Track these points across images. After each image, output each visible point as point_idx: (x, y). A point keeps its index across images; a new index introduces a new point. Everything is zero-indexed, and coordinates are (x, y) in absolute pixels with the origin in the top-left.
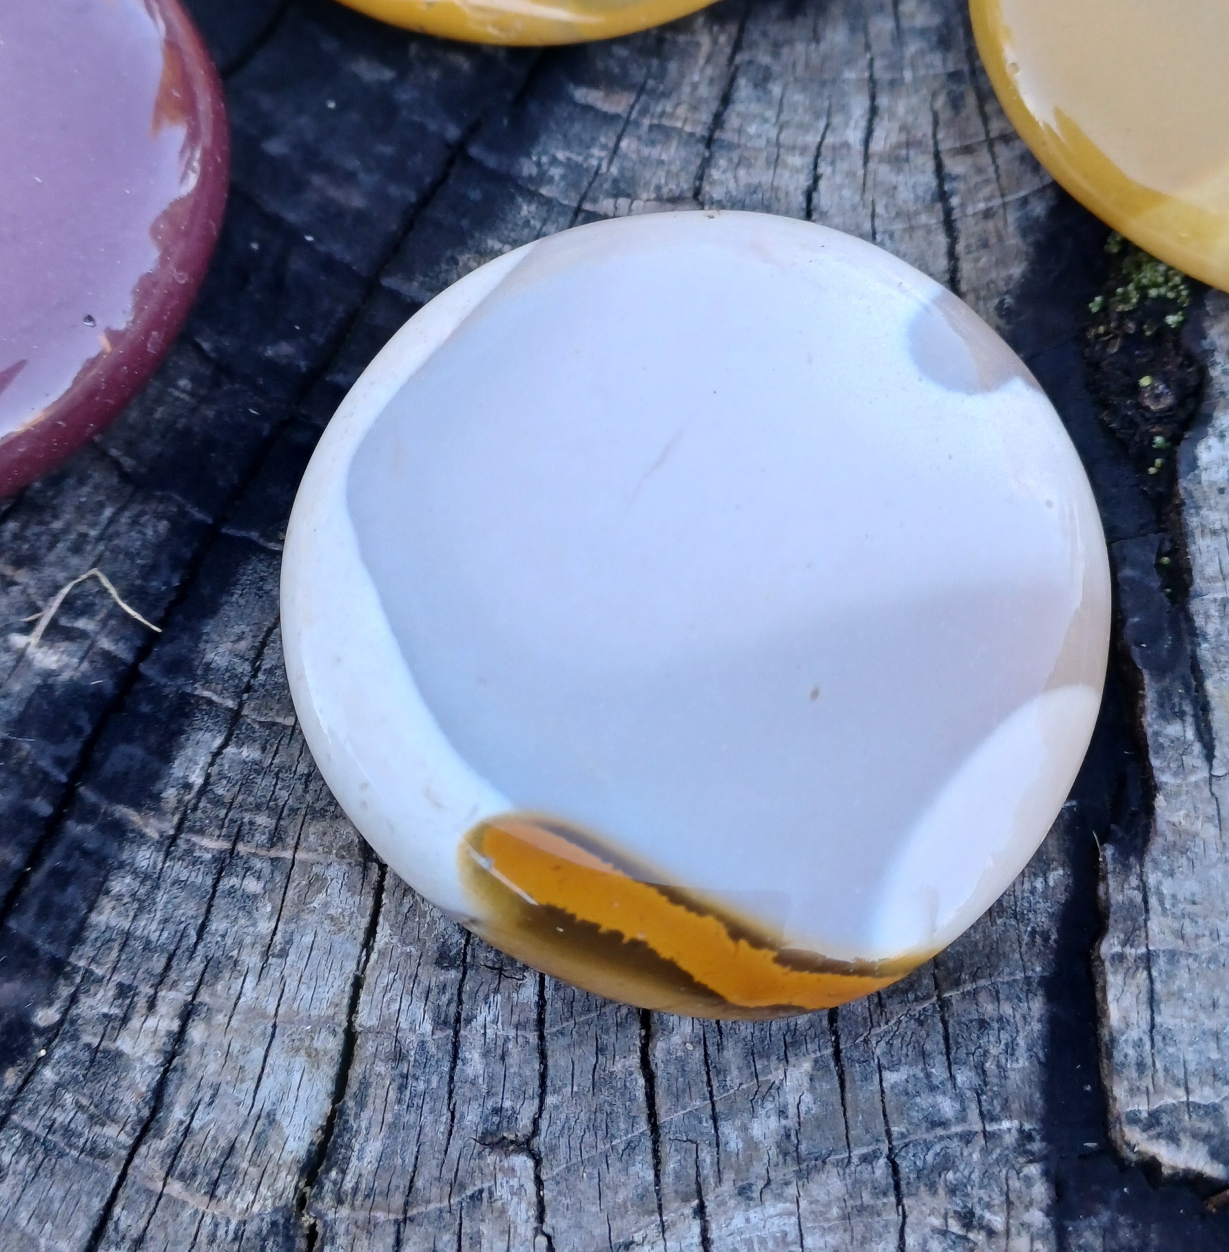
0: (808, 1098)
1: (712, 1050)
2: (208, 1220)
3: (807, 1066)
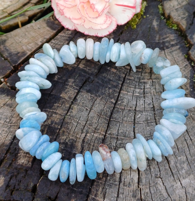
0: (187, 168)
1: (176, 164)
2: (129, 190)
3: (186, 165)
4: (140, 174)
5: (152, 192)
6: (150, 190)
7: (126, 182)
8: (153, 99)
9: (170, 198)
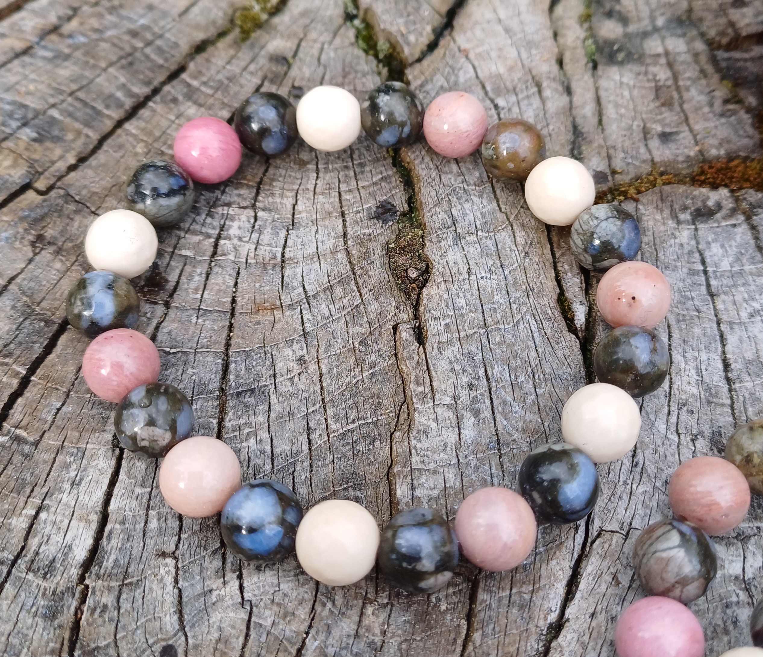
2: (42, 588)
4: (106, 534)
5: (125, 606)
6: (119, 598)
7: (41, 556)
8: (238, 273)
9: (183, 638)
